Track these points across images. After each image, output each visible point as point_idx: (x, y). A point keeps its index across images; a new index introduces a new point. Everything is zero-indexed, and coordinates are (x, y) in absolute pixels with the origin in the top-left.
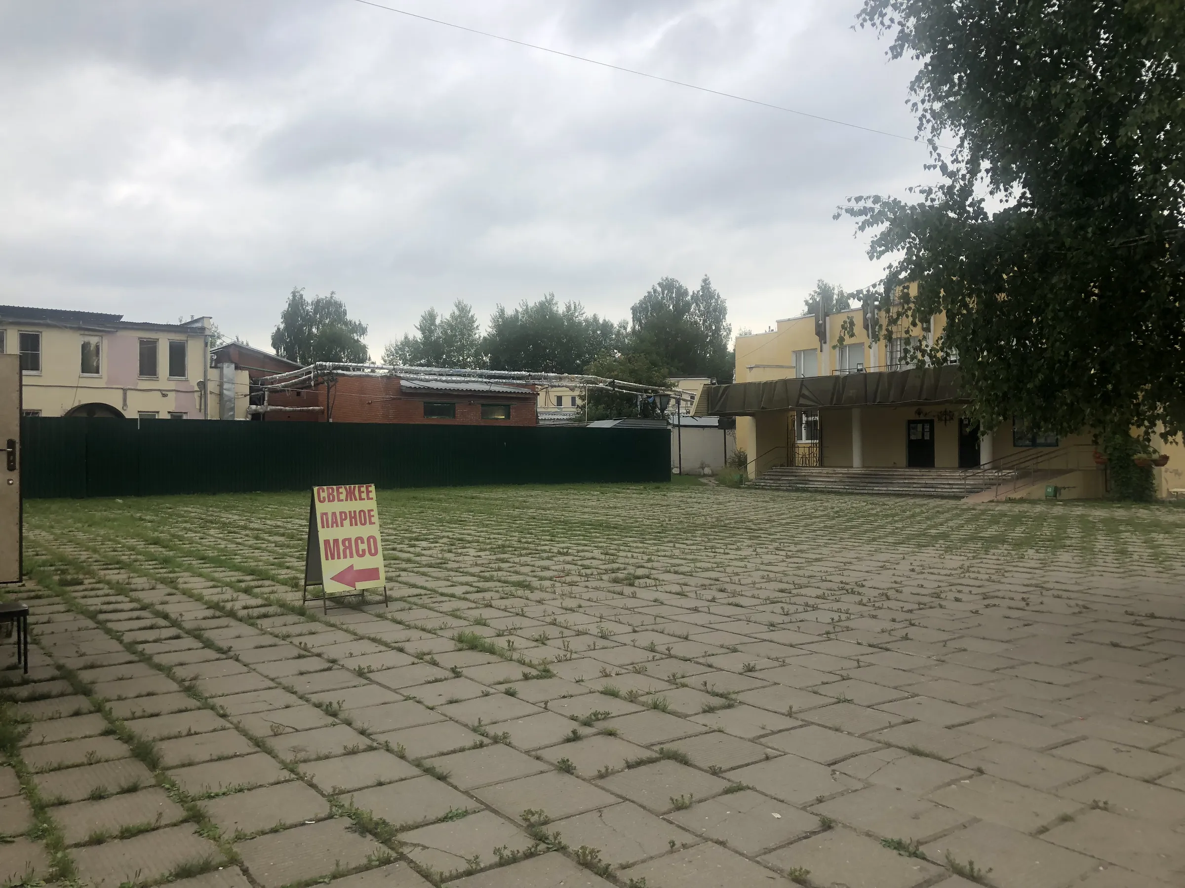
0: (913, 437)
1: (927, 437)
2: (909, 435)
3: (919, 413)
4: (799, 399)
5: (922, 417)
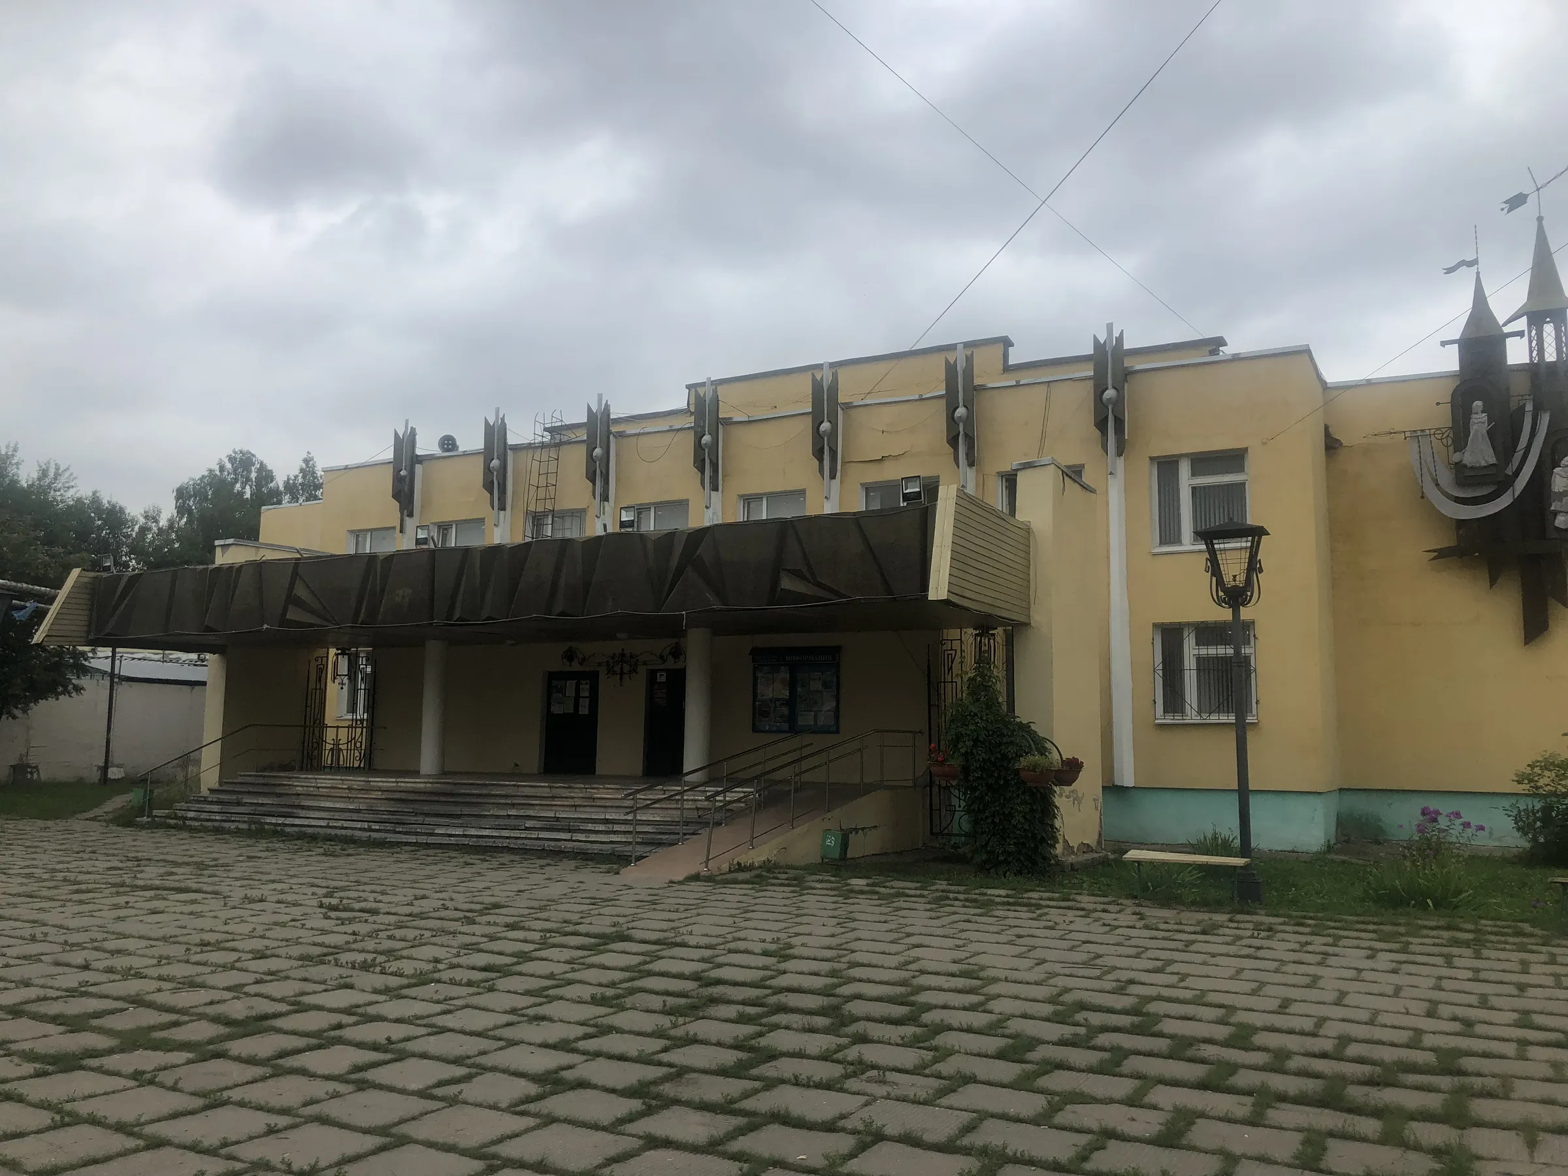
0: (556, 709)
1: (584, 710)
2: (549, 705)
3: (570, 656)
4: (285, 610)
5: (576, 667)
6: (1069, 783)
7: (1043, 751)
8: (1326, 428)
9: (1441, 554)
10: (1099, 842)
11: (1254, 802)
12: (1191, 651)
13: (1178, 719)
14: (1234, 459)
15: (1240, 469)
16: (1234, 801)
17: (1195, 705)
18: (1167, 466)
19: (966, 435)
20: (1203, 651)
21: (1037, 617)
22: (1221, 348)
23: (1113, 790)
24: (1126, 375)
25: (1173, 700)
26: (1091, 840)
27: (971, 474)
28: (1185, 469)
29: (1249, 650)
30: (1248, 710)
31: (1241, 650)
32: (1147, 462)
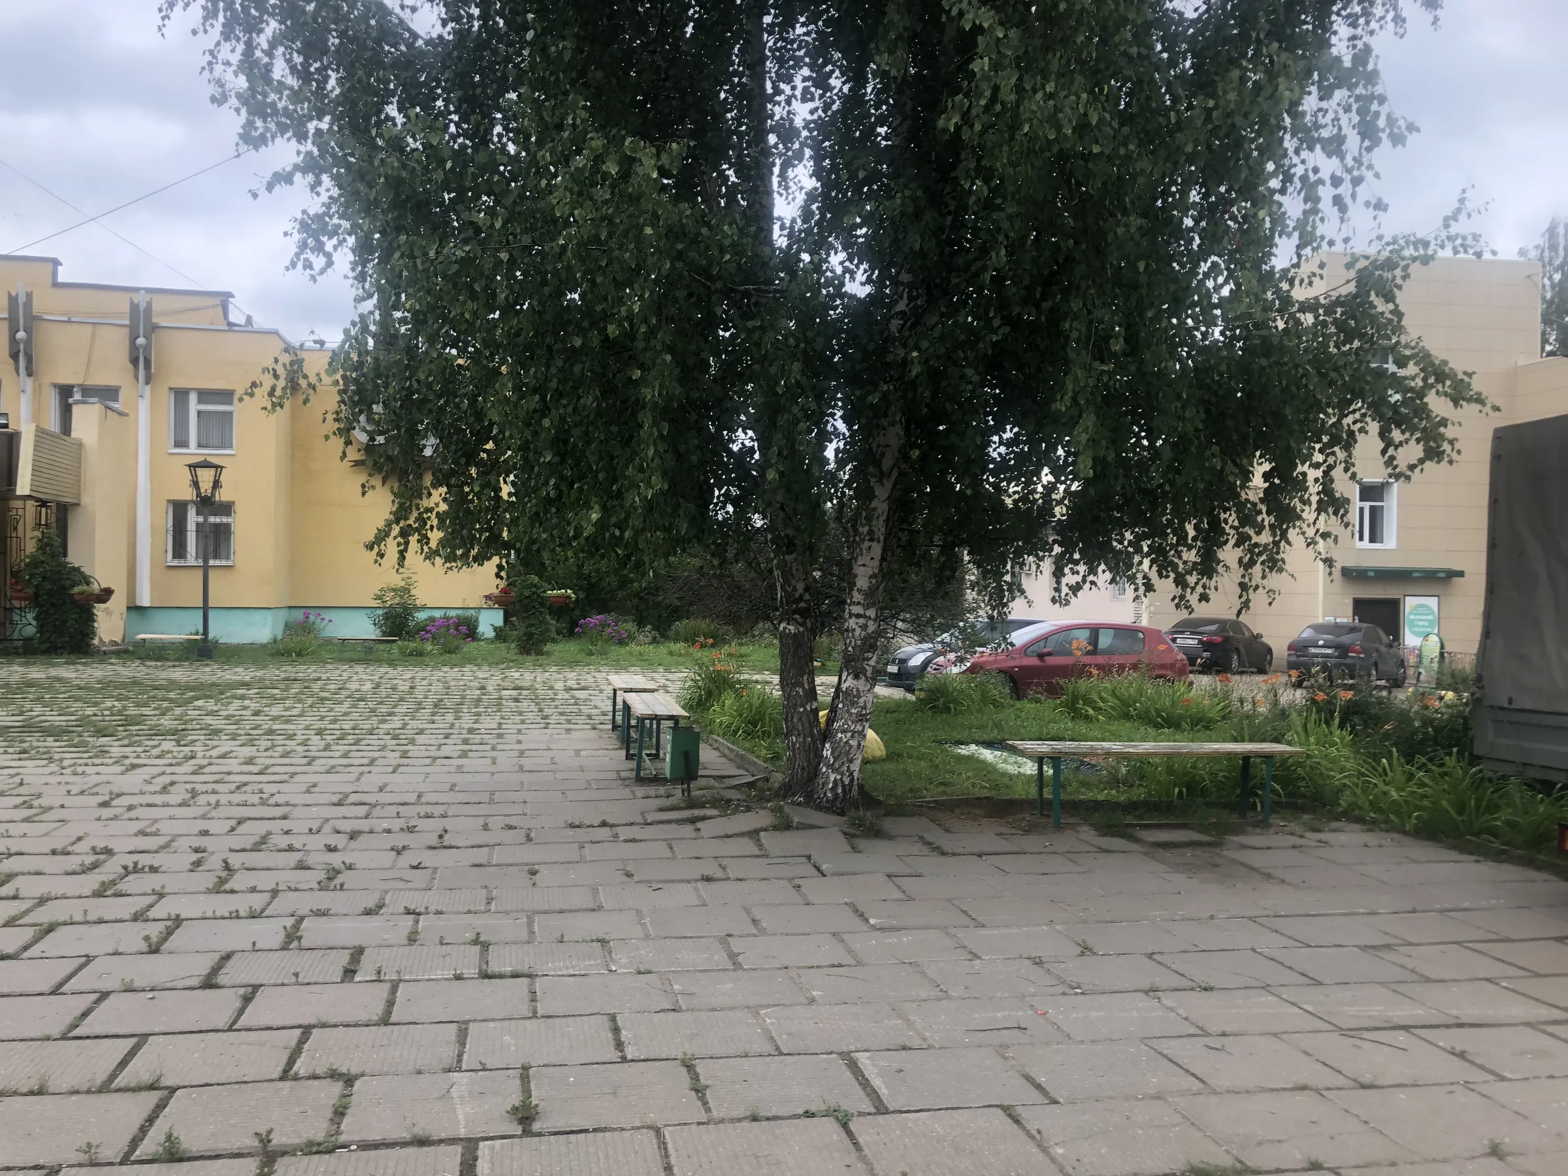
6: (104, 602)
7: (88, 583)
9: (358, 464)
10: (123, 640)
11: (211, 613)
12: (193, 518)
13: (182, 563)
14: (226, 396)
15: (229, 403)
17: (194, 555)
18: (181, 395)
19: (26, 353)
20: (201, 519)
21: (85, 500)
22: (230, 300)
23: (135, 609)
24: (154, 329)
25: (179, 550)
26: (118, 639)
27: (29, 382)
28: (193, 398)
29: (230, 520)
30: (228, 558)
31: (225, 520)
32: (167, 390)
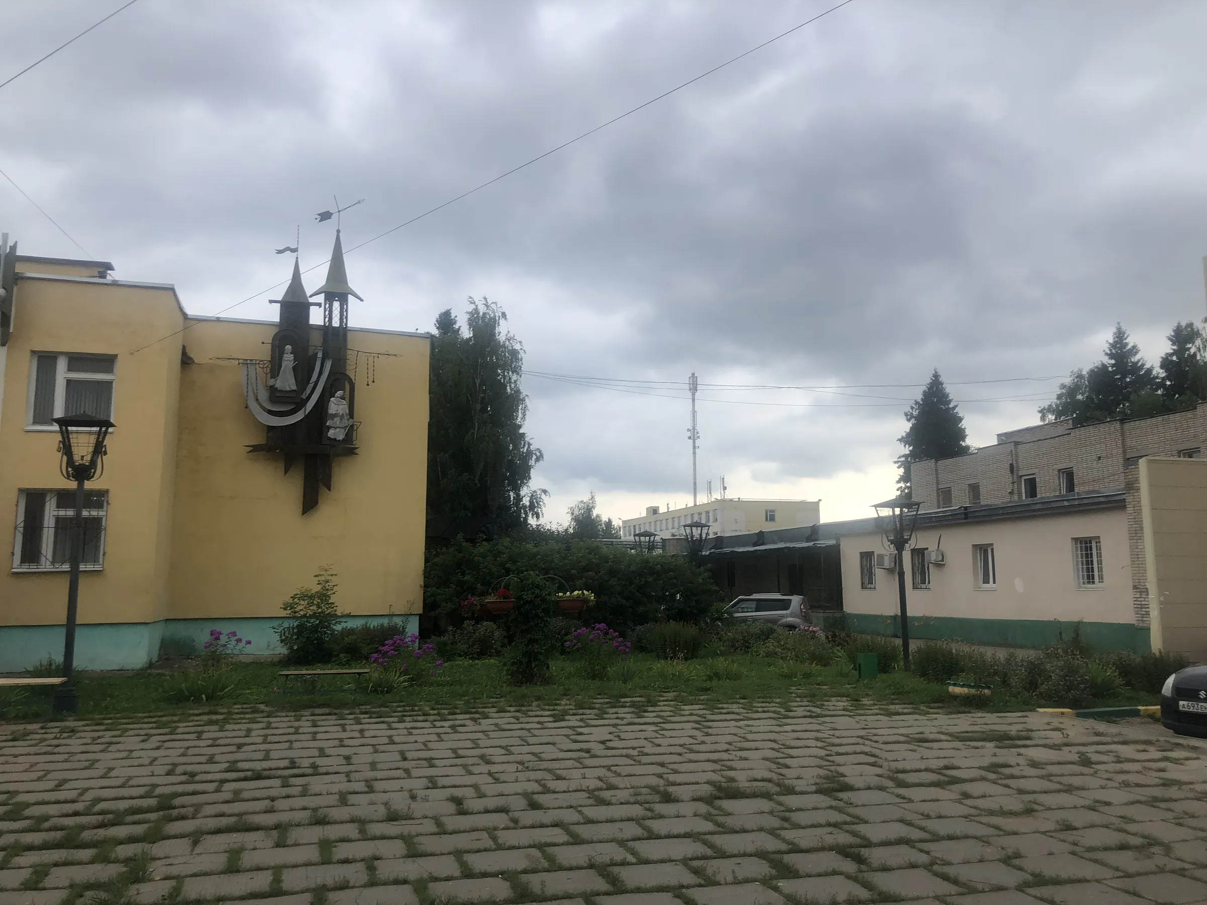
8: (184, 347)
9: (255, 449)
11: (79, 634)
12: (51, 512)
13: (33, 568)
14: (106, 362)
15: (110, 370)
16: (62, 633)
17: (50, 557)
18: (46, 360)
20: (62, 513)
22: (109, 272)
24: (17, 279)
25: (31, 553)
28: (62, 365)
29: (101, 513)
30: (95, 560)
31: (94, 513)
32: (28, 354)
